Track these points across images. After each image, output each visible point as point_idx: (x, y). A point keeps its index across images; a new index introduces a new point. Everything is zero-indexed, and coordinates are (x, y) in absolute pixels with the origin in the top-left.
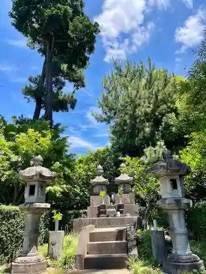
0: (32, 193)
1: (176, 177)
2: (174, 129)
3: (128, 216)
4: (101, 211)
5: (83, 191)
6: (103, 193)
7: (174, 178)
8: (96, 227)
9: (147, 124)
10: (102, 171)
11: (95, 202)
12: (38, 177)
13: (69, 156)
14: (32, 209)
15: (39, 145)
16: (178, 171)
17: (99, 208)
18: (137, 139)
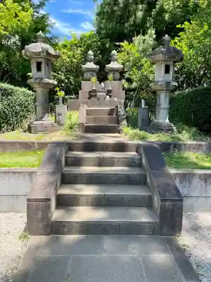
0: (39, 69)
1: (171, 63)
2: (167, 16)
4: (92, 94)
6: (94, 79)
7: (168, 63)
9: (140, 6)
10: (93, 57)
11: (86, 87)
12: (45, 54)
13: (51, 39)
14: (43, 83)
15: (19, 20)
16: (174, 57)
17: (90, 92)
18: (126, 24)
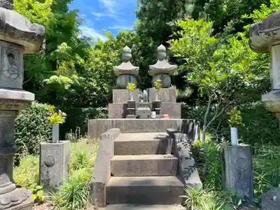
3: (166, 118)
5: (101, 86)
6: (132, 86)
8: (122, 131)
17: (126, 106)
